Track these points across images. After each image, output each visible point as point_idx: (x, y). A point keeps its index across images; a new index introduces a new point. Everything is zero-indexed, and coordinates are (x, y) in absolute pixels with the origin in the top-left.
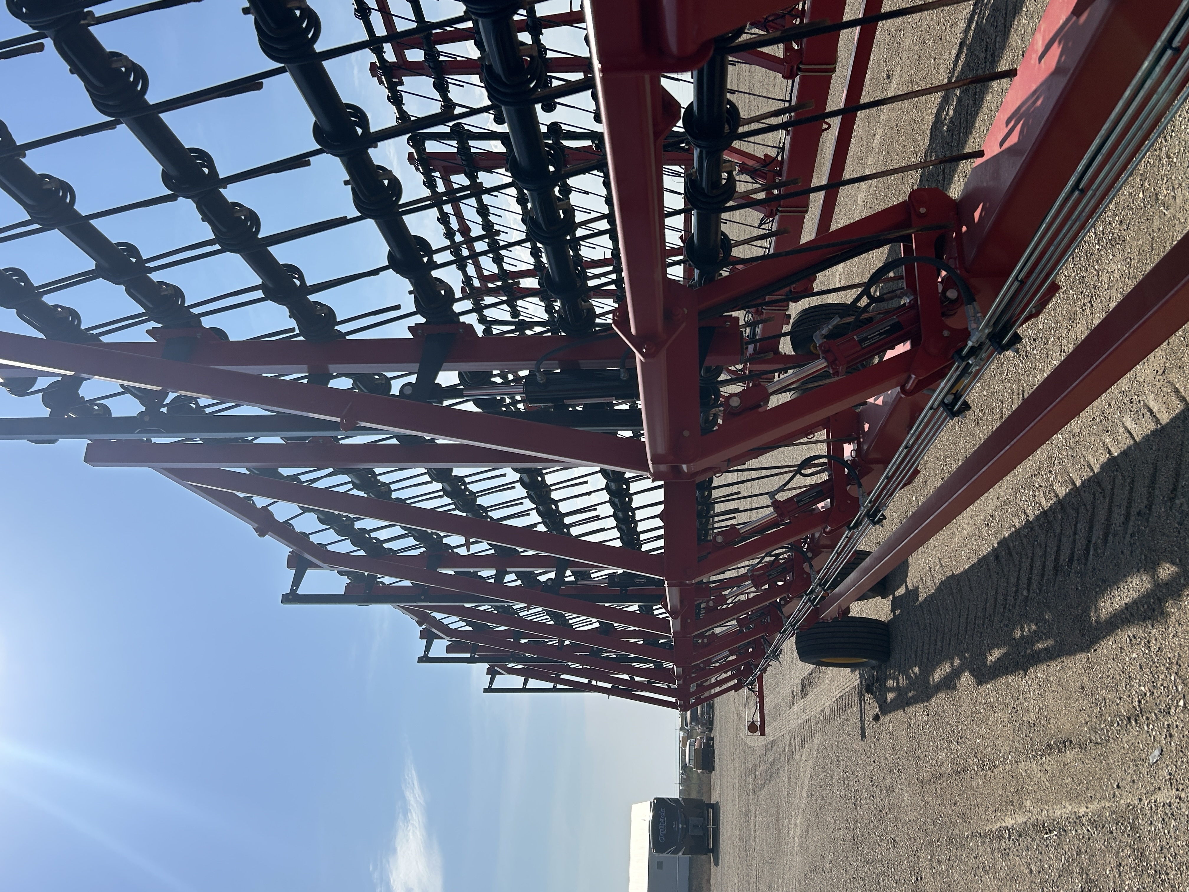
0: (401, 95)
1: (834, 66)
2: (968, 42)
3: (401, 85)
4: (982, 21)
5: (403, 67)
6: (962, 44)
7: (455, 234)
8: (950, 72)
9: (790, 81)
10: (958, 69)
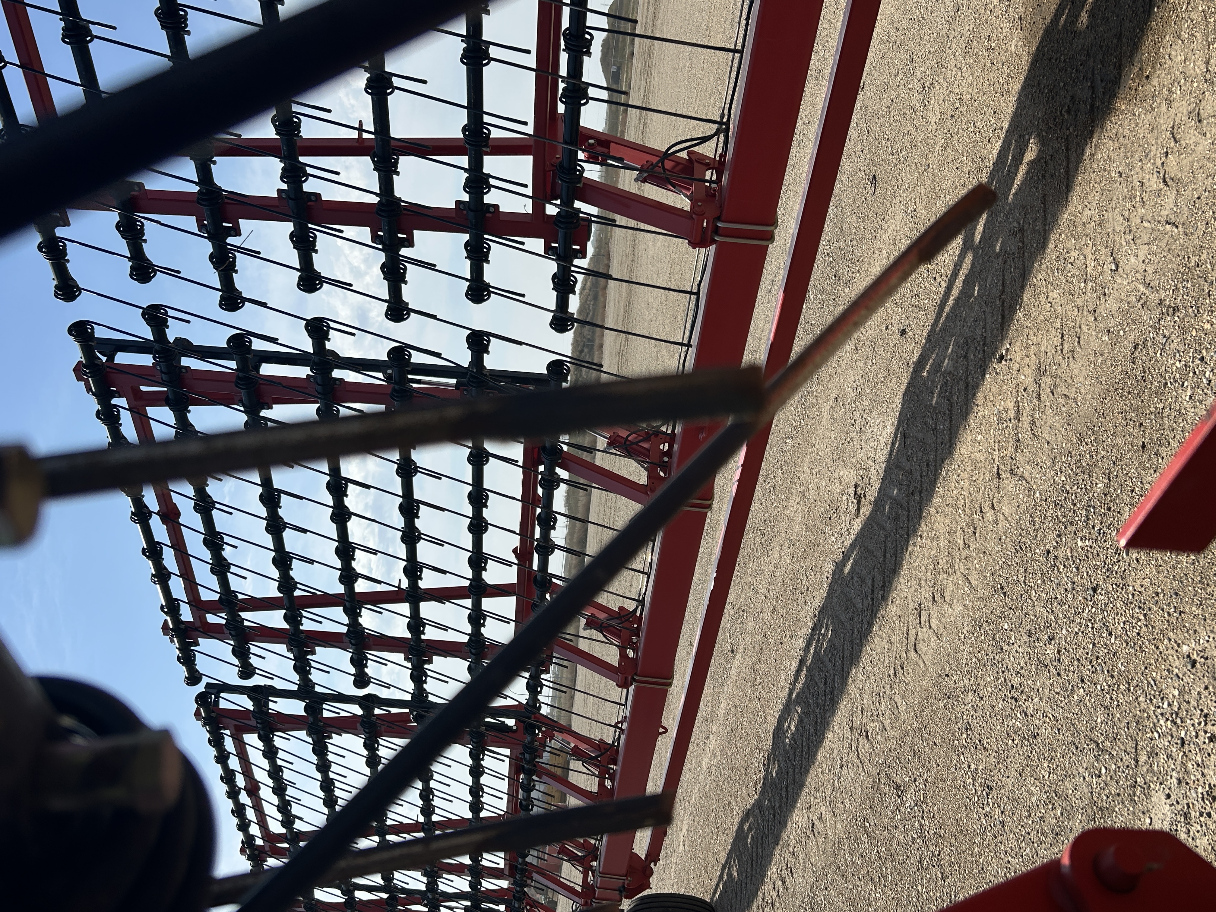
0: (194, 655)
1: (670, 681)
2: (808, 664)
3: (196, 646)
4: (820, 651)
5: (201, 630)
6: (802, 662)
7: (239, 793)
8: (790, 684)
9: (625, 690)
10: (799, 685)
